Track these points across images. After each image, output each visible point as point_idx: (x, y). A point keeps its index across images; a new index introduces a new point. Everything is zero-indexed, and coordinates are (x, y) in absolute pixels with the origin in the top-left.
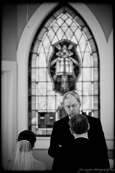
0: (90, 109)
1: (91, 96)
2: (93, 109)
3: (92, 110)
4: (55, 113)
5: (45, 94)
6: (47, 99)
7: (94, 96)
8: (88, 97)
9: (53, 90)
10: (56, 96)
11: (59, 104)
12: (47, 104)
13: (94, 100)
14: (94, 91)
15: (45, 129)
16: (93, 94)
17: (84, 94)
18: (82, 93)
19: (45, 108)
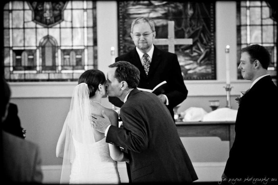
0: (83, 44)
1: (84, 27)
2: (86, 44)
3: (85, 46)
4: (35, 51)
5: (21, 26)
6: (24, 32)
7: (87, 27)
8: (79, 30)
9: (33, 20)
10: (36, 28)
11: (40, 39)
12: (24, 39)
13: (88, 34)
14: (87, 21)
15: (23, 72)
16: (85, 25)
17: (74, 26)
18: (72, 25)
19: (22, 45)
